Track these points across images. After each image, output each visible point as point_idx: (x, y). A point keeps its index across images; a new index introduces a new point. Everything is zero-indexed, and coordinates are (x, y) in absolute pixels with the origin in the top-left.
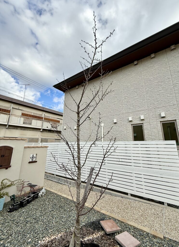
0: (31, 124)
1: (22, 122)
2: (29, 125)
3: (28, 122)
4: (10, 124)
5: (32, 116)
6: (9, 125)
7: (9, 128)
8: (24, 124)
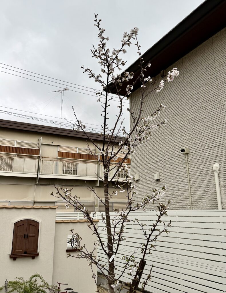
0: (75, 172)
1: (60, 171)
2: (73, 174)
3: (70, 169)
4: (41, 176)
5: (76, 155)
6: (39, 178)
7: (41, 185)
8: (63, 173)
